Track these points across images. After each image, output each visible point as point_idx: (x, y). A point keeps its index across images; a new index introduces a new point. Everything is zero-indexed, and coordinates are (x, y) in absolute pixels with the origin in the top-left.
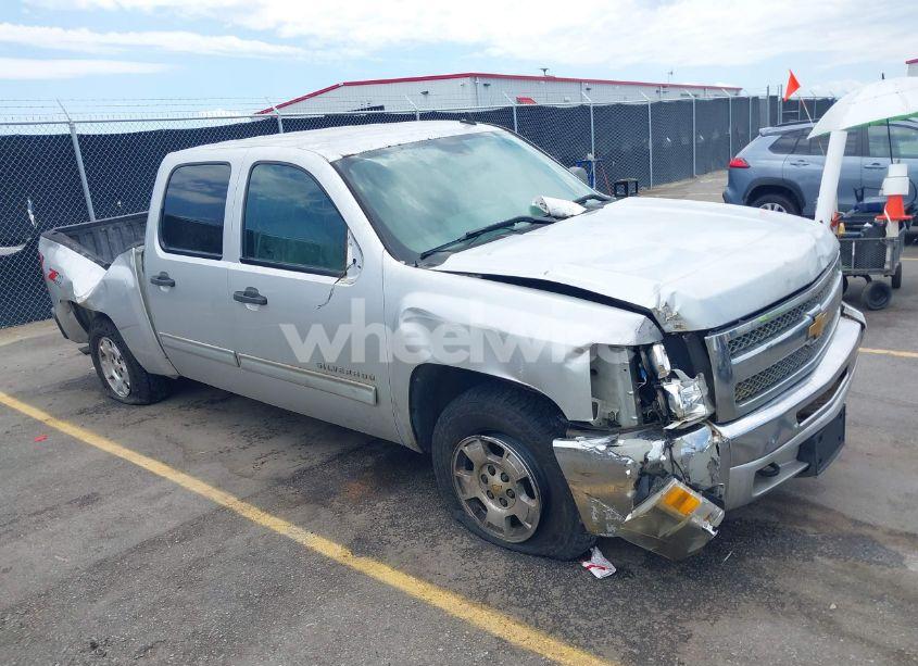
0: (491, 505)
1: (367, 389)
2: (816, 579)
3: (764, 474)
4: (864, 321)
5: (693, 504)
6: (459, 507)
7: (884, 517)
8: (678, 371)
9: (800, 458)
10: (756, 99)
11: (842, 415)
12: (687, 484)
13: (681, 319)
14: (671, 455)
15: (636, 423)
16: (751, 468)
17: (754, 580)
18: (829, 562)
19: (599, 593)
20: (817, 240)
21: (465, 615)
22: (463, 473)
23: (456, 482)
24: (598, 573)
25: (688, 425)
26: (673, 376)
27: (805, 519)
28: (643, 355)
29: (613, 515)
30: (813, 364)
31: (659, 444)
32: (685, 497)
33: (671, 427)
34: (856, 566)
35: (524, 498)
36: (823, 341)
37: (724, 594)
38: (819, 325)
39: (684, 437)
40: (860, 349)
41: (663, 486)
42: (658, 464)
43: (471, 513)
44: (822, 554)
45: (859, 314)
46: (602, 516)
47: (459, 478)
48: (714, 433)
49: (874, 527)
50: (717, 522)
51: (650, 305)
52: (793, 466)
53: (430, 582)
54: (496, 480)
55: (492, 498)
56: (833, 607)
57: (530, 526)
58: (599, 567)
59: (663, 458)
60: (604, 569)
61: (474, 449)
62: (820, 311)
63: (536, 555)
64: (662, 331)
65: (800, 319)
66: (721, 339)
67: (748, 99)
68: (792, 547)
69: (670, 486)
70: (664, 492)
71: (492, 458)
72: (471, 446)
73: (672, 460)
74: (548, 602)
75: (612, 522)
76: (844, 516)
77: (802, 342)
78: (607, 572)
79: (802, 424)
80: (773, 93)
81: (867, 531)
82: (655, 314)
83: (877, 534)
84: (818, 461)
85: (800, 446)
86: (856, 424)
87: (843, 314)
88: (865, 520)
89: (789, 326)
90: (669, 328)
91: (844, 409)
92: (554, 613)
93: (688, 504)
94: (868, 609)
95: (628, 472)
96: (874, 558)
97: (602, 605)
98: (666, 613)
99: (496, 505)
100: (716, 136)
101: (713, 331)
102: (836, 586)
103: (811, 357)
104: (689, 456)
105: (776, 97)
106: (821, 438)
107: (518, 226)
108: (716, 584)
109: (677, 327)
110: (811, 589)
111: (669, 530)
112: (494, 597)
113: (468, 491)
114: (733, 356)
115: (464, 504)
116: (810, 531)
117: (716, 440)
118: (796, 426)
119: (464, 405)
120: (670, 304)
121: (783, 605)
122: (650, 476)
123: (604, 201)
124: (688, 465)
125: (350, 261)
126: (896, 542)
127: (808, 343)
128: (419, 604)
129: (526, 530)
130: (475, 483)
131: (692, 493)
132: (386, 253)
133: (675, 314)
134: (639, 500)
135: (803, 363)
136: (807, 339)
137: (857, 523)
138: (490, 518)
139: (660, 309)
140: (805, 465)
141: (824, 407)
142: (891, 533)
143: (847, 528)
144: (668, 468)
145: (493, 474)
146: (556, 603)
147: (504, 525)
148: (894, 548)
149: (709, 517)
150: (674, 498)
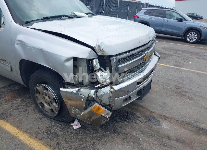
0: (46, 105)
1: (8, 66)
2: (137, 130)
3: (126, 100)
4: (160, 57)
5: (102, 111)
6: (37, 105)
7: (158, 110)
8: (102, 68)
9: (138, 95)
10: (143, 3)
11: (151, 82)
12: (100, 104)
13: (104, 51)
14: (97, 95)
15: (88, 84)
16: (122, 98)
17: (120, 130)
18: (142, 124)
19: (74, 134)
20: (150, 32)
21: (28, 142)
22: (37, 95)
23: (36, 98)
24: (75, 127)
25: (103, 85)
26: (100, 69)
27: (138, 110)
28: (90, 62)
29: (79, 112)
30: (144, 68)
31: (93, 91)
32: (99, 109)
33: (97, 86)
34: (149, 125)
35: (54, 104)
36: (148, 62)
37: (111, 135)
38: (147, 56)
39: (102, 89)
40: (158, 64)
41: (92, 105)
42: (92, 97)
43: (41, 107)
44: (141, 121)
45: (159, 55)
46: (75, 112)
47: (37, 97)
48: (111, 88)
49: (155, 113)
50: (110, 116)
51: (93, 46)
52: (136, 97)
53: (21, 130)
54: (47, 98)
55: (46, 103)
56: (141, 139)
57: (56, 112)
58: (76, 125)
59: (94, 96)
60: (77, 126)
61: (40, 88)
62: (148, 53)
63: (58, 121)
64: (97, 55)
65: (142, 54)
66: (116, 59)
67: (141, 3)
68: (133, 119)
69: (94, 105)
70: (93, 107)
71: (45, 91)
72: (39, 87)
73: (97, 96)
74: (57, 137)
75: (78, 114)
76: (148, 109)
77: (142, 62)
78: (78, 127)
79: (139, 86)
80: (147, 3)
81: (153, 114)
82: (95, 49)
83: (156, 116)
84: (142, 95)
85: (138, 91)
86: (155, 83)
87: (154, 54)
88: (153, 111)
89: (138, 56)
90: (99, 54)
91: (151, 81)
92: (58, 141)
93: (100, 111)
94: (150, 140)
95: (83, 100)
96: (154, 123)
97: (73, 138)
98: (93, 142)
99: (47, 105)
100: (133, 11)
101: (113, 56)
102: (142, 132)
103: (144, 66)
104: (102, 95)
105: (148, 4)
106: (144, 89)
107: (63, 18)
108: (109, 131)
109: (102, 54)
110: (136, 133)
111: (94, 118)
112: (40, 136)
113: (39, 100)
114: (119, 64)
115: (38, 104)
116: (139, 114)
117: (112, 90)
118: (137, 86)
119: (37, 74)
120: (100, 46)
121: (127, 139)
122: (90, 101)
123: (93, 15)
124: (102, 98)
125: (2, 23)
126: (160, 118)
127: (143, 62)
128: (14, 138)
129: (55, 113)
130: (41, 98)
131: (102, 108)
132: (13, 20)
133: (101, 49)
134: (85, 108)
135: (141, 68)
136: (143, 61)
137: (151, 112)
138: (45, 109)
139: (97, 47)
140: (139, 97)
141: (146, 80)
142: (159, 115)
143: (148, 113)
144: (95, 99)
145: (46, 96)
146: (59, 138)
147: (49, 111)
148: (159, 120)
149: (107, 114)
150: (96, 109)
